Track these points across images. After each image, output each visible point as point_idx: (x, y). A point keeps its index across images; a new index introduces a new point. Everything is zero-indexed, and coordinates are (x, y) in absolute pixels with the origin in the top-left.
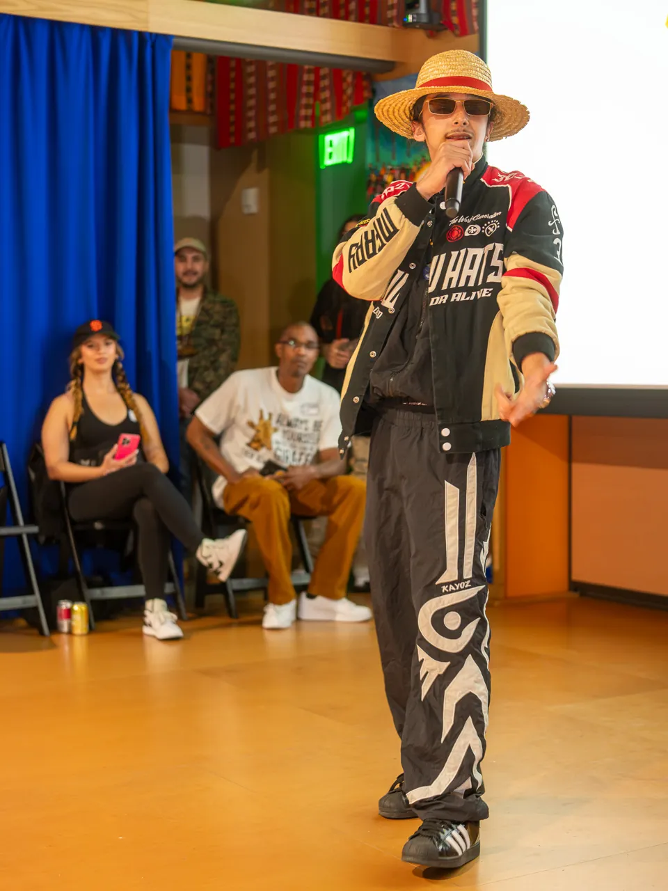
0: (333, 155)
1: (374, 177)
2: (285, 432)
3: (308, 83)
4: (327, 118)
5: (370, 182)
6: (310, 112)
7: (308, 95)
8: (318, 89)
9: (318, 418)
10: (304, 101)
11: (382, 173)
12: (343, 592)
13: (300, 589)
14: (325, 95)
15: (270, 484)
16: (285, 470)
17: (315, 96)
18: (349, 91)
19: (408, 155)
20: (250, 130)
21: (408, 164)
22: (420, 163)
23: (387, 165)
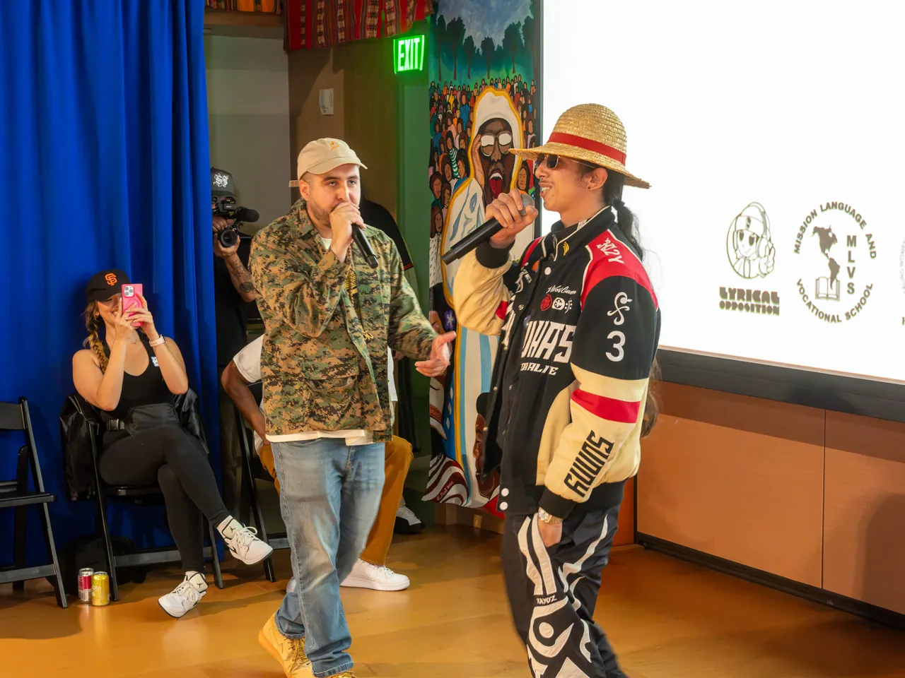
0: (406, 62)
1: (436, 97)
5: (433, 101)
6: (375, 21)
7: (374, 3)
10: (369, 9)
11: (445, 93)
14: (390, 5)
17: (381, 4)
18: (412, 4)
19: (469, 77)
20: (321, 34)
21: (468, 86)
22: (481, 87)
23: (449, 85)
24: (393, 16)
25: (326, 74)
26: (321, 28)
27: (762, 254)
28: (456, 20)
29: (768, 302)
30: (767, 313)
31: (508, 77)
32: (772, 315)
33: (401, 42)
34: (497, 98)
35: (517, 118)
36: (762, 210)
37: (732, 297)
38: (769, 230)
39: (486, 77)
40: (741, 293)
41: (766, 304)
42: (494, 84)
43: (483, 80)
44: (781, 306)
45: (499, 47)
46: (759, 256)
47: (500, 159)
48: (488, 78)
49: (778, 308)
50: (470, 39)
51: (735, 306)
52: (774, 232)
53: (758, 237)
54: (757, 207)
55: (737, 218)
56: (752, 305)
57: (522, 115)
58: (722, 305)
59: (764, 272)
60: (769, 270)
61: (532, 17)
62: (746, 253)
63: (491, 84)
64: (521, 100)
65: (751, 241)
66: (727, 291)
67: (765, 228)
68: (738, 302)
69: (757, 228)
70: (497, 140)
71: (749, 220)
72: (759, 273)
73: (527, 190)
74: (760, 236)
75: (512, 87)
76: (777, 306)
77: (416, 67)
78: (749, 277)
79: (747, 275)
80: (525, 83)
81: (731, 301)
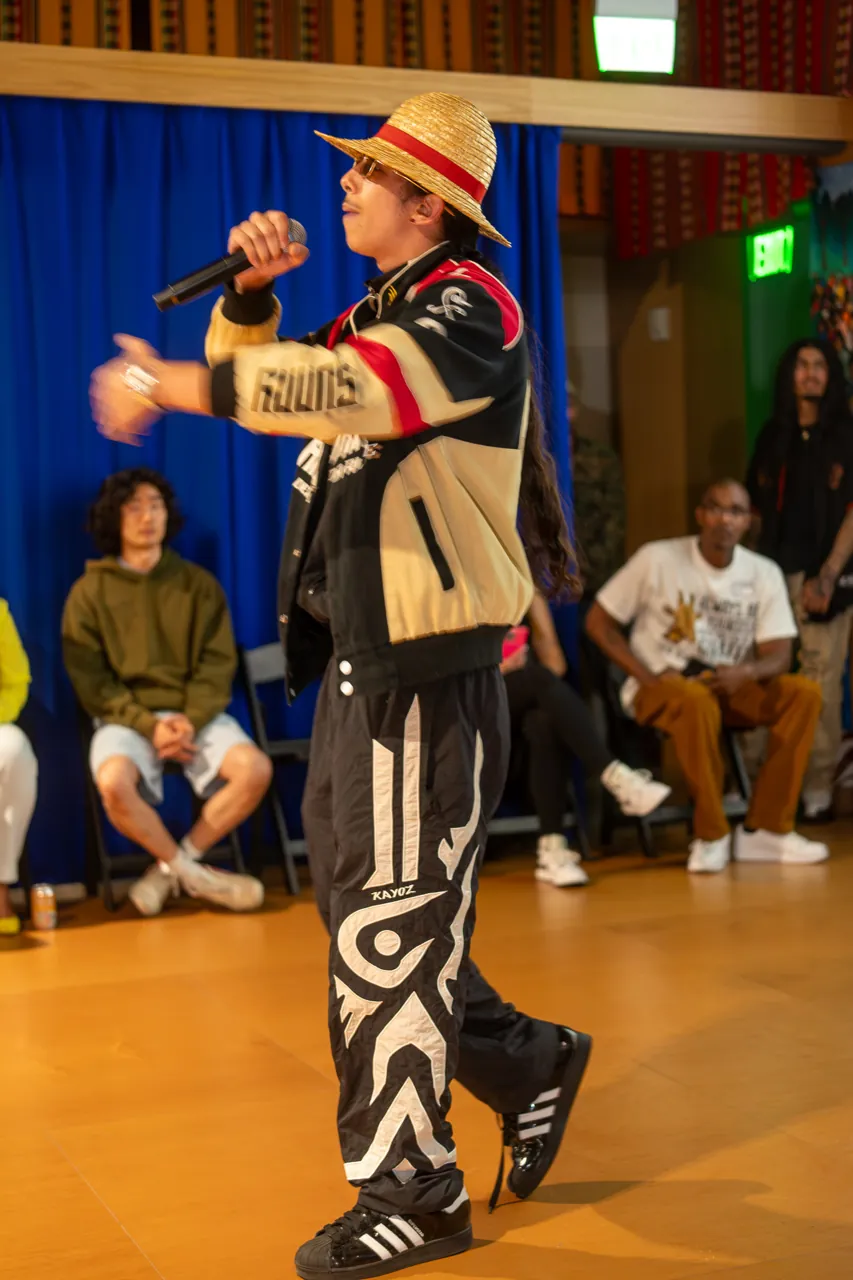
0: (766, 264)
1: (819, 290)
2: (711, 620)
3: (733, 173)
4: (758, 217)
5: (814, 296)
6: (735, 210)
7: (732, 188)
8: (745, 180)
9: (754, 600)
10: (728, 196)
11: (831, 285)
12: (791, 824)
13: (735, 821)
14: (755, 187)
15: (694, 687)
16: (714, 669)
17: (741, 189)
18: (786, 181)
20: (660, 235)
23: (837, 273)
25: (659, 290)
26: (660, 228)
28: (847, 194)
33: (758, 240)
77: (782, 269)
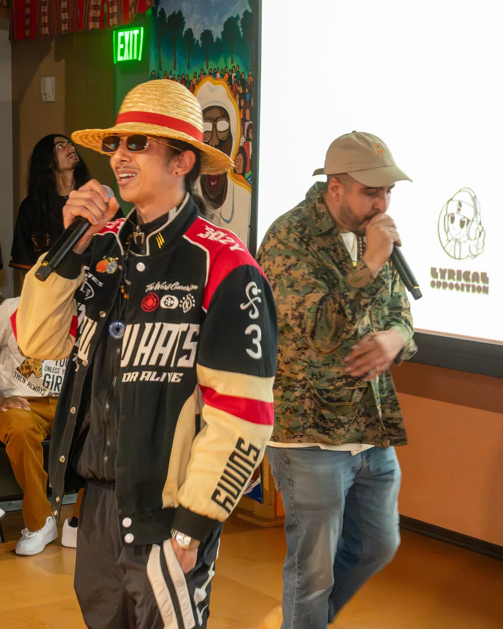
0: (125, 52)
6: (98, 13)
19: (188, 67)
20: (45, 25)
21: (188, 75)
22: (200, 76)
23: (169, 74)
24: (115, 9)
25: (49, 62)
26: (45, 20)
27: (472, 236)
28: (177, 12)
29: (478, 281)
30: (476, 292)
31: (226, 67)
32: (482, 295)
33: (120, 34)
34: (215, 87)
35: (235, 107)
36: (473, 195)
37: (443, 277)
38: (480, 214)
39: (205, 67)
40: (451, 273)
41: (476, 284)
42: (213, 74)
43: (202, 70)
44: (490, 285)
45: (218, 39)
46: (469, 238)
47: (217, 145)
48: (207, 68)
49: (488, 287)
50: (190, 32)
51: (445, 285)
52: (484, 216)
53: (468, 221)
54: (468, 192)
55: (448, 202)
56: (463, 285)
57: (240, 103)
58: (433, 284)
59: (475, 253)
60: (479, 251)
61: (250, 11)
62: (457, 235)
63: (210, 74)
64: (238, 89)
65: (462, 224)
66: (438, 271)
67: (476, 212)
68: (448, 282)
69: (467, 212)
70: (215, 126)
71: (460, 204)
72: (470, 255)
73: (243, 174)
74: (470, 219)
75: (230, 77)
76: (486, 286)
77: (135, 58)
78: (460, 259)
79: (457, 257)
80: (243, 73)
81: (442, 281)
